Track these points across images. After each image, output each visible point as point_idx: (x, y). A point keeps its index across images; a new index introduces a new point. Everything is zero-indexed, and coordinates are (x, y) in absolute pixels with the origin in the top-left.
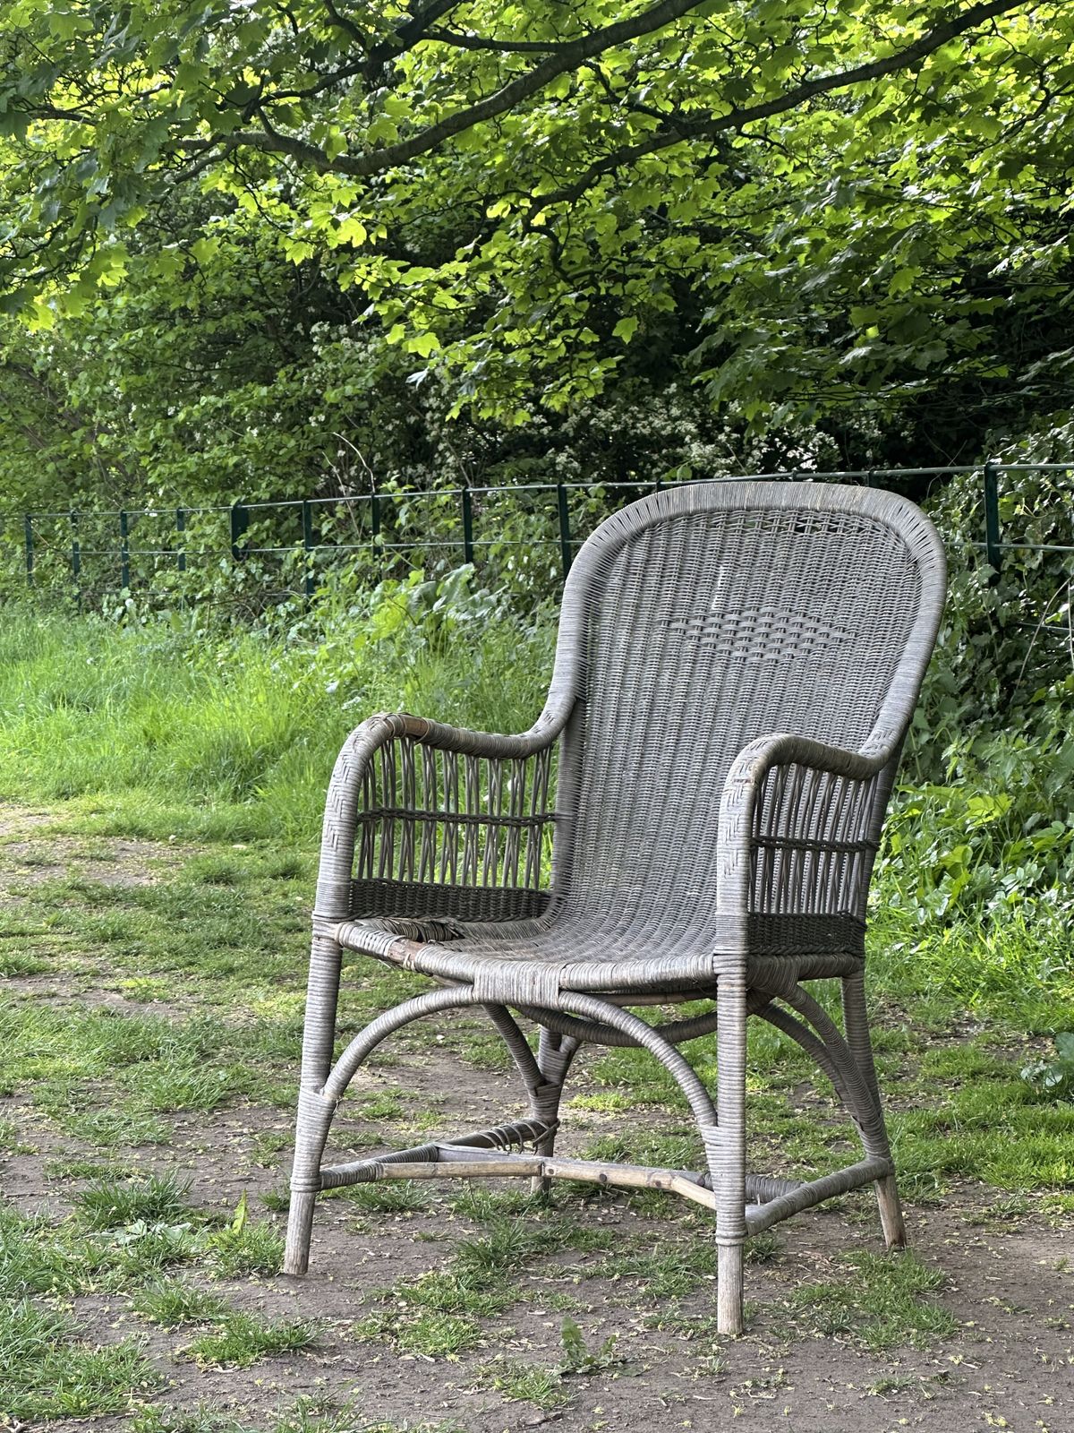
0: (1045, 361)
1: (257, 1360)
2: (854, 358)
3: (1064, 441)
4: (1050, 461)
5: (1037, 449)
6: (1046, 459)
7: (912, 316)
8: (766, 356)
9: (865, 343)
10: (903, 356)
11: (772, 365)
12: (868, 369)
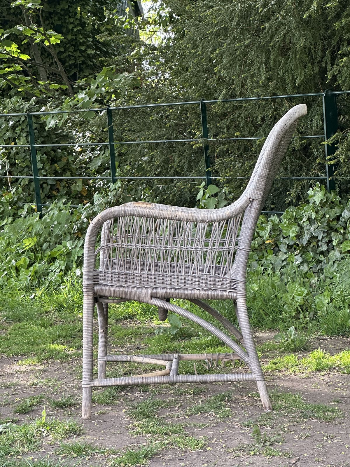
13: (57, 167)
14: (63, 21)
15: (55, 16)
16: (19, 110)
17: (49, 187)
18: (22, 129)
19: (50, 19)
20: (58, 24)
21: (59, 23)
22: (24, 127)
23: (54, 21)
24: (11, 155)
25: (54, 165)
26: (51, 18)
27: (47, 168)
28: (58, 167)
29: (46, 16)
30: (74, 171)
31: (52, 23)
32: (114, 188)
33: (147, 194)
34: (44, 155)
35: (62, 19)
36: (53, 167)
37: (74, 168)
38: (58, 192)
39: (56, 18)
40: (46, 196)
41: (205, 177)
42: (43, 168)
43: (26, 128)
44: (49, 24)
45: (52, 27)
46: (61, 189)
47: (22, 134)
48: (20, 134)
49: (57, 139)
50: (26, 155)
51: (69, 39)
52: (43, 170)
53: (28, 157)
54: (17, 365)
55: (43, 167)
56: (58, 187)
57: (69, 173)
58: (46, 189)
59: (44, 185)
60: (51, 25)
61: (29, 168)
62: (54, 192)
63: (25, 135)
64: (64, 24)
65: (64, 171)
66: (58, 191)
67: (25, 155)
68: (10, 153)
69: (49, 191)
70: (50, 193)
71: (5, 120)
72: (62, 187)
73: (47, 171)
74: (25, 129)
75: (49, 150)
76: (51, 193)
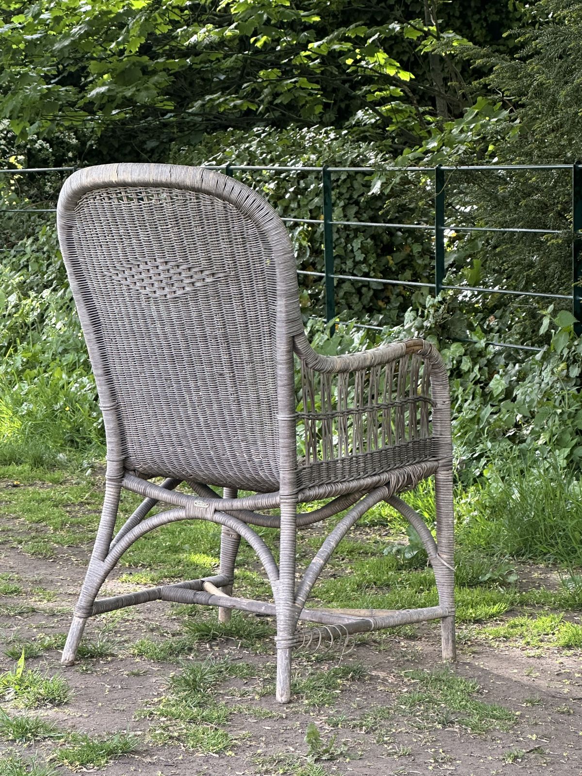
0: (204, 100)
1: (107, 762)
2: (97, 93)
3: (255, 152)
4: (248, 164)
5: (238, 156)
6: (245, 163)
7: (129, 68)
8: (39, 91)
9: (104, 84)
10: (128, 94)
11: (44, 96)
12: (104, 102)
13: (390, 260)
14: (504, 16)
15: (491, 8)
16: (339, 162)
17: (371, 293)
18: (341, 194)
19: (482, 12)
20: (494, 20)
21: (496, 18)
22: (344, 191)
23: (489, 14)
24: (316, 235)
25: (385, 258)
26: (485, 10)
27: (371, 261)
28: (391, 262)
29: (476, 6)
30: (419, 270)
31: (486, 19)
32: (431, 303)
33: (517, 319)
34: (369, 240)
35: (502, 12)
36: (383, 260)
37: (420, 265)
38: (387, 303)
39: (493, 11)
40: (364, 307)
41: (572, 297)
42: (365, 261)
43: (347, 192)
44: (480, 19)
45: (485, 25)
46: (393, 297)
47: (338, 201)
48: (335, 202)
49: (397, 215)
50: (340, 238)
51: (510, 47)
52: (364, 265)
53: (343, 240)
54: (119, 581)
55: (365, 258)
56: (388, 294)
57: (408, 273)
58: (366, 297)
59: (364, 290)
60: (482, 21)
61: (341, 259)
62: (381, 303)
63: (342, 204)
64: (505, 21)
65: (402, 267)
66: (388, 300)
67: (338, 236)
68: (315, 232)
69: (371, 301)
70: (371, 304)
71: (315, 178)
72: (394, 296)
73: (370, 265)
74: (345, 194)
75: (380, 231)
76: (375, 304)
